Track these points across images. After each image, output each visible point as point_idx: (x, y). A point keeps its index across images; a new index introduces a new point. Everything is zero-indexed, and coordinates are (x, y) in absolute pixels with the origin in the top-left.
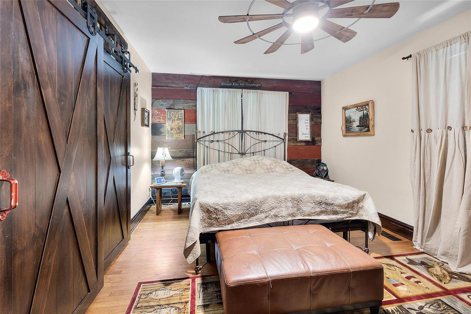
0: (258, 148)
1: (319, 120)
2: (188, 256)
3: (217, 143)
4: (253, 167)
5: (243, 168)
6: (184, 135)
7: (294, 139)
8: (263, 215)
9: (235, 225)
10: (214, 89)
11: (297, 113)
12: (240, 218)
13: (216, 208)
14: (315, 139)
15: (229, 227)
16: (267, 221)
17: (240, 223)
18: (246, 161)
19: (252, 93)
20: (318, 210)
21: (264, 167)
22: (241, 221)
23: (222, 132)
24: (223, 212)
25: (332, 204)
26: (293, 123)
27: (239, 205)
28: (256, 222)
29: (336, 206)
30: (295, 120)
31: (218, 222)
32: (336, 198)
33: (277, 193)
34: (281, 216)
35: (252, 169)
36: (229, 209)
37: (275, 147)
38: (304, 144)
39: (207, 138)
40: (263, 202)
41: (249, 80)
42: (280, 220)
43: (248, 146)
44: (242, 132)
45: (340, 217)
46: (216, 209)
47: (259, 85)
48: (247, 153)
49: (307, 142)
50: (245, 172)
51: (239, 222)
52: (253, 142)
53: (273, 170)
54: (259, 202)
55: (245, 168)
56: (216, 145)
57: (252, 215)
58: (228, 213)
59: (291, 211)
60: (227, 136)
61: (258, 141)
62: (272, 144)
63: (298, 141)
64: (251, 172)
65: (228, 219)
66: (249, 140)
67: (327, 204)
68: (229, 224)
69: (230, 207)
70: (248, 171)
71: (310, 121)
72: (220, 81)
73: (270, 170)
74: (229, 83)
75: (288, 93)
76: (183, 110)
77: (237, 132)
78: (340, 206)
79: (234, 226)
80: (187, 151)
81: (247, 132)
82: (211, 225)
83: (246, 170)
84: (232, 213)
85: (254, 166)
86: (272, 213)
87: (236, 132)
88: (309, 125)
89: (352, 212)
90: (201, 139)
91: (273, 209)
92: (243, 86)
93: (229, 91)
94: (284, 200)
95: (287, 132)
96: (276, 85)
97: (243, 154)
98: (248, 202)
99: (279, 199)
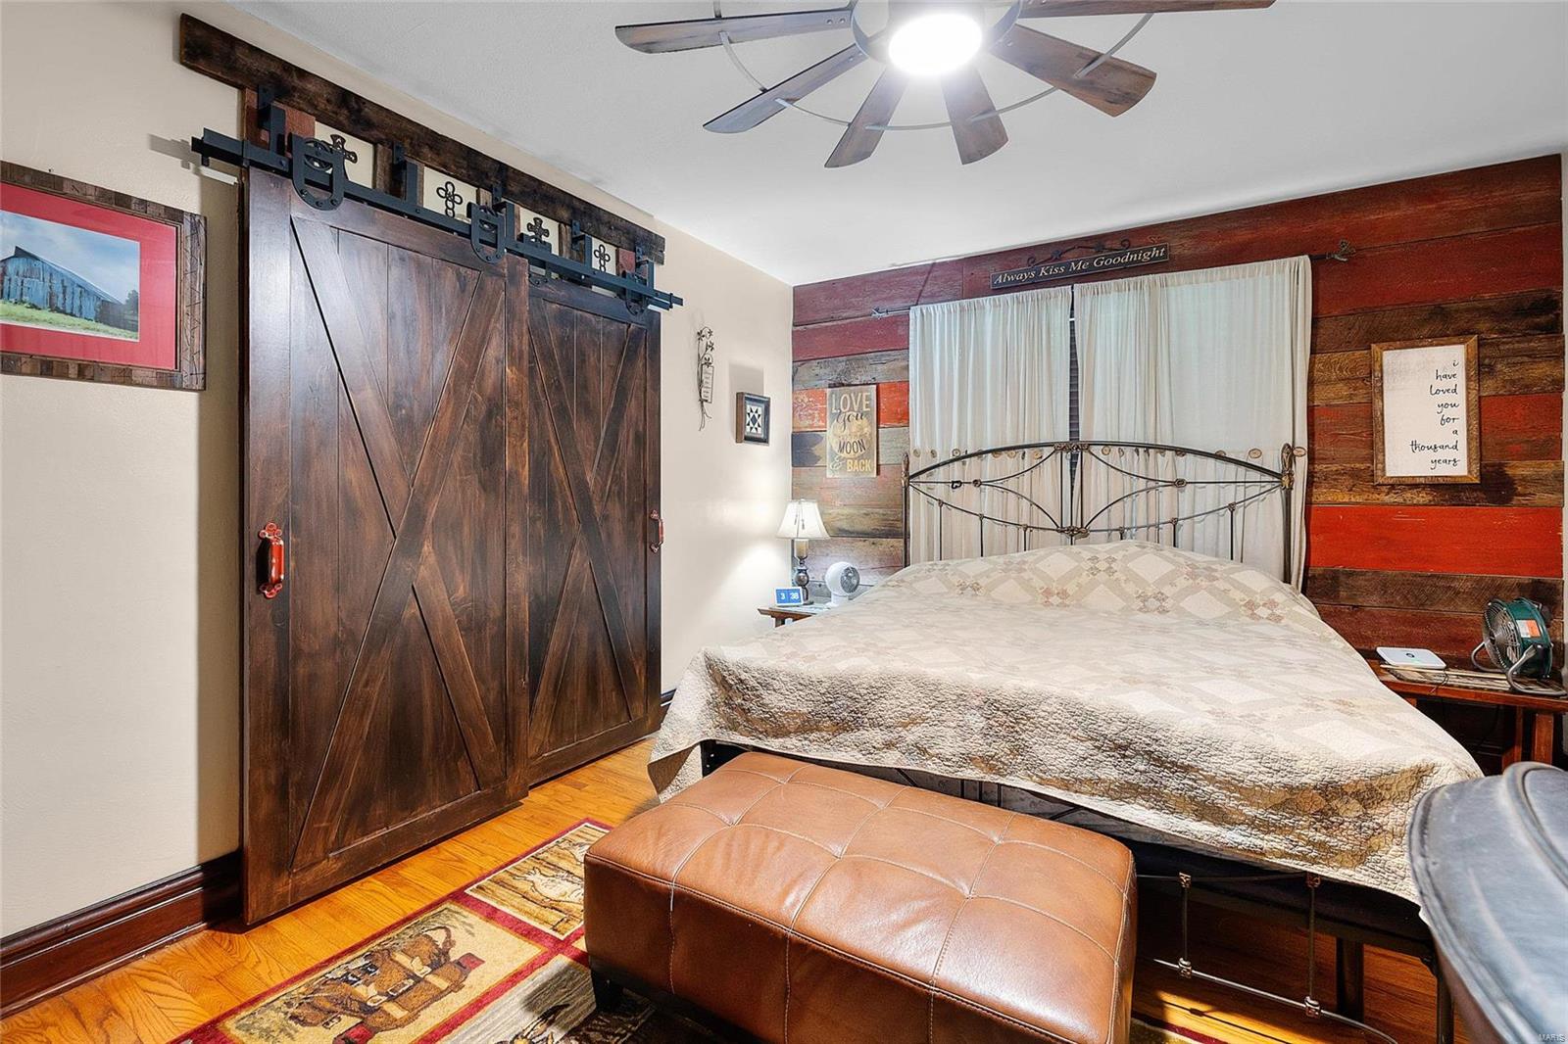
0: (1138, 512)
1: (1541, 370)
3: (975, 490)
4: (1079, 585)
5: (1038, 583)
6: (878, 465)
7: (1355, 474)
8: (876, 736)
9: (792, 744)
10: (965, 302)
11: (1373, 345)
12: (807, 726)
13: (743, 677)
14: (1510, 472)
15: (774, 744)
16: (891, 760)
17: (807, 742)
18: (1057, 560)
19: (1114, 295)
20: (1110, 773)
21: (1131, 589)
22: (812, 737)
23: (995, 451)
24: (758, 693)
25: (1187, 769)
26: (1351, 396)
27: (802, 682)
28: (855, 753)
29: (1212, 780)
30: (1360, 384)
31: (747, 721)
32: (1209, 746)
33: (932, 673)
34: (937, 756)
35: (1071, 589)
36: (774, 690)
37: (1232, 507)
38: (1422, 498)
39: (940, 474)
40: (880, 690)
41: (1108, 244)
42: (933, 768)
43: (1096, 499)
44: (1075, 448)
46: (741, 681)
47: (1155, 252)
48: (1092, 527)
49: (1445, 490)
50: (1041, 599)
51: (806, 739)
52: (1120, 485)
53: (1168, 604)
54: (864, 686)
55: (1042, 584)
56: (969, 497)
57: (842, 727)
58: (772, 700)
59: (977, 745)
60: (1009, 464)
61: (1142, 484)
62: (1208, 497)
63: (1380, 481)
64: (1067, 602)
65: (772, 719)
66: (1100, 481)
67: (1159, 761)
68: (776, 736)
69: (776, 685)
70: (1054, 596)
71: (1468, 379)
72: (991, 268)
74: (1026, 271)
76: (875, 386)
77: (1052, 449)
78: (1230, 784)
79: (789, 746)
80: (884, 515)
81: (1094, 449)
82: (733, 726)
83: (1048, 593)
84: (781, 704)
85: (1084, 579)
86: (910, 738)
87: (1047, 451)
88: (1460, 398)
90: (923, 477)
91: (914, 722)
92: (1082, 270)
93: (1018, 302)
94: (955, 701)
95: (1302, 441)
96: (1243, 235)
98: (830, 678)
99: (936, 694)
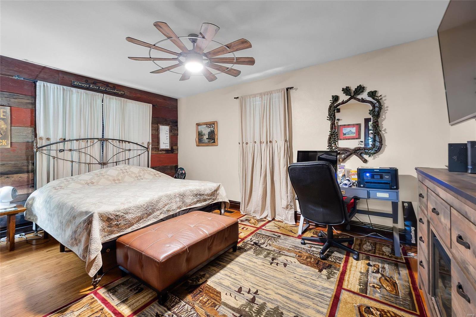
0: (121, 157)
1: (176, 132)
2: (90, 270)
3: (70, 153)
4: (121, 177)
5: (110, 178)
6: (11, 142)
7: (156, 148)
8: (158, 213)
9: (135, 227)
10: (65, 87)
11: (159, 124)
12: (139, 219)
13: (118, 214)
14: (173, 148)
15: (129, 230)
16: (162, 217)
17: (139, 224)
18: (112, 171)
19: (114, 100)
20: (195, 200)
21: (133, 175)
22: (141, 222)
23: (77, 140)
24: (124, 216)
25: (203, 195)
26: (155, 133)
27: (139, 207)
28: (153, 219)
29: (205, 195)
30: (156, 131)
31: (119, 228)
32: (205, 190)
33: (169, 193)
34: (172, 210)
35: (120, 178)
36: (130, 213)
37: (139, 155)
38: (164, 152)
39: (54, 147)
40: (158, 202)
41: (110, 86)
42: (171, 213)
43: (110, 155)
44: (103, 140)
45: (208, 202)
46: (117, 216)
47: (122, 92)
48: (109, 162)
49: (167, 151)
50: (113, 182)
51: (139, 223)
52: (116, 150)
53: (142, 177)
54: (155, 201)
55: (112, 178)
56: (67, 155)
57: (149, 215)
58: (129, 217)
59: (179, 204)
60: (83, 144)
61: (121, 150)
62: (136, 153)
63: (160, 149)
64: (120, 181)
65: (129, 222)
66: (111, 149)
67: (200, 195)
68: (129, 227)
69: (130, 211)
70: (117, 181)
71: (169, 132)
72: (72, 79)
73: (139, 178)
74: (86, 84)
75: (151, 105)
76: (9, 108)
77: (97, 140)
78: (207, 195)
79: (134, 228)
80: (15, 164)
81: (109, 141)
82: (111, 233)
83: (114, 180)
84: (132, 216)
85: (122, 175)
86: (165, 209)
87: (96, 141)
88: (168, 135)
89: (213, 198)
90: (44, 148)
91: (166, 205)
92: (103, 90)
93: (86, 94)
94: (174, 197)
95: (151, 142)
96: (139, 95)
97: (103, 164)
98: (146, 203)
99: (170, 197)
